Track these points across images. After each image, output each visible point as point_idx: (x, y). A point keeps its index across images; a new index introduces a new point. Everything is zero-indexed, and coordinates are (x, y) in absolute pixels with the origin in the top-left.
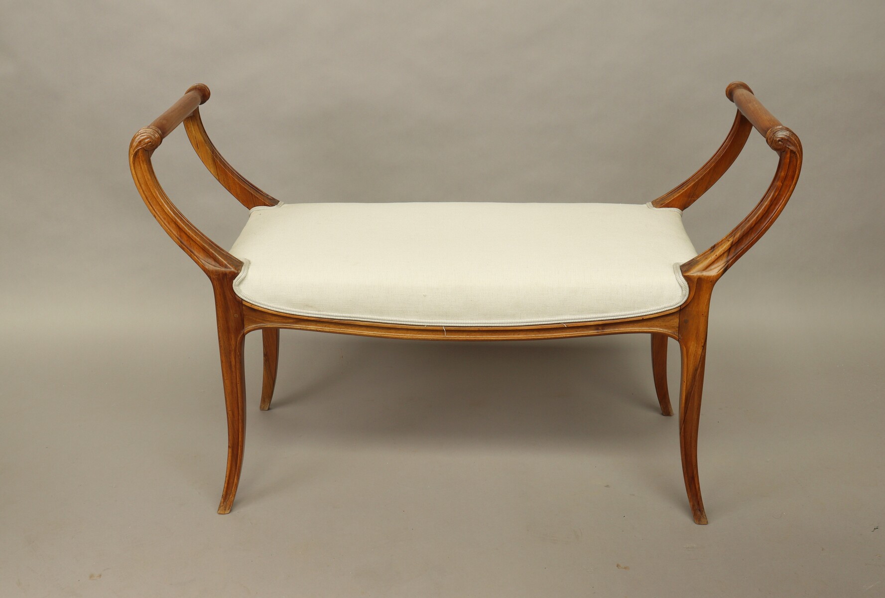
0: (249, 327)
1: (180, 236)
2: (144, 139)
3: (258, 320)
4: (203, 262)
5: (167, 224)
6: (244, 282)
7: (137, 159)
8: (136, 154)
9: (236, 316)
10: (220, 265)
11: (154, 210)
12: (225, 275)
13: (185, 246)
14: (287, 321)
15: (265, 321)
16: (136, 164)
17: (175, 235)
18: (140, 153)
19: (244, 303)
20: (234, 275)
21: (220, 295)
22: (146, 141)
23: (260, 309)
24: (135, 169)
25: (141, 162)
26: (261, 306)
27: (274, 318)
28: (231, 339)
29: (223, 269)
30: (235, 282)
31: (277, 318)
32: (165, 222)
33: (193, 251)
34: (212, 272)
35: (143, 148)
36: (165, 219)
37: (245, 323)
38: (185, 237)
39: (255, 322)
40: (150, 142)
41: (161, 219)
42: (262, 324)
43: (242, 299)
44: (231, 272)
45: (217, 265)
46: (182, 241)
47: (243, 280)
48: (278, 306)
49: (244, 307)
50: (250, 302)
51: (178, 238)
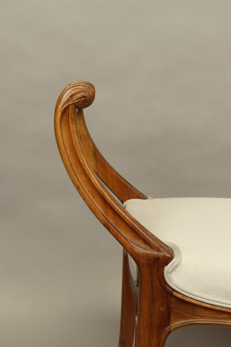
0: (177, 323)
1: (105, 212)
2: (77, 93)
3: (187, 315)
4: (132, 244)
5: (91, 197)
6: (178, 269)
7: (65, 117)
8: (65, 111)
9: (162, 309)
10: (151, 248)
11: (78, 180)
12: (157, 259)
13: (111, 224)
14: (221, 316)
15: (196, 316)
16: (63, 124)
17: (100, 211)
18: (71, 111)
19: (175, 293)
20: (168, 260)
21: (148, 283)
22: (79, 95)
23: (193, 301)
24: (61, 129)
25: (70, 121)
26: (194, 297)
27: (206, 313)
28: (153, 337)
29: (155, 253)
30: (167, 268)
31: (210, 312)
32: (90, 195)
33: (120, 230)
34: (143, 256)
35: (75, 104)
36: (89, 191)
37: (171, 318)
38: (110, 213)
39: (183, 317)
40: (84, 97)
41: (85, 191)
42: (191, 320)
43: (172, 289)
44: (164, 257)
45: (148, 247)
46: (107, 217)
47: (177, 266)
48: (214, 299)
49: (172, 299)
50: (183, 292)
51: (103, 215)
